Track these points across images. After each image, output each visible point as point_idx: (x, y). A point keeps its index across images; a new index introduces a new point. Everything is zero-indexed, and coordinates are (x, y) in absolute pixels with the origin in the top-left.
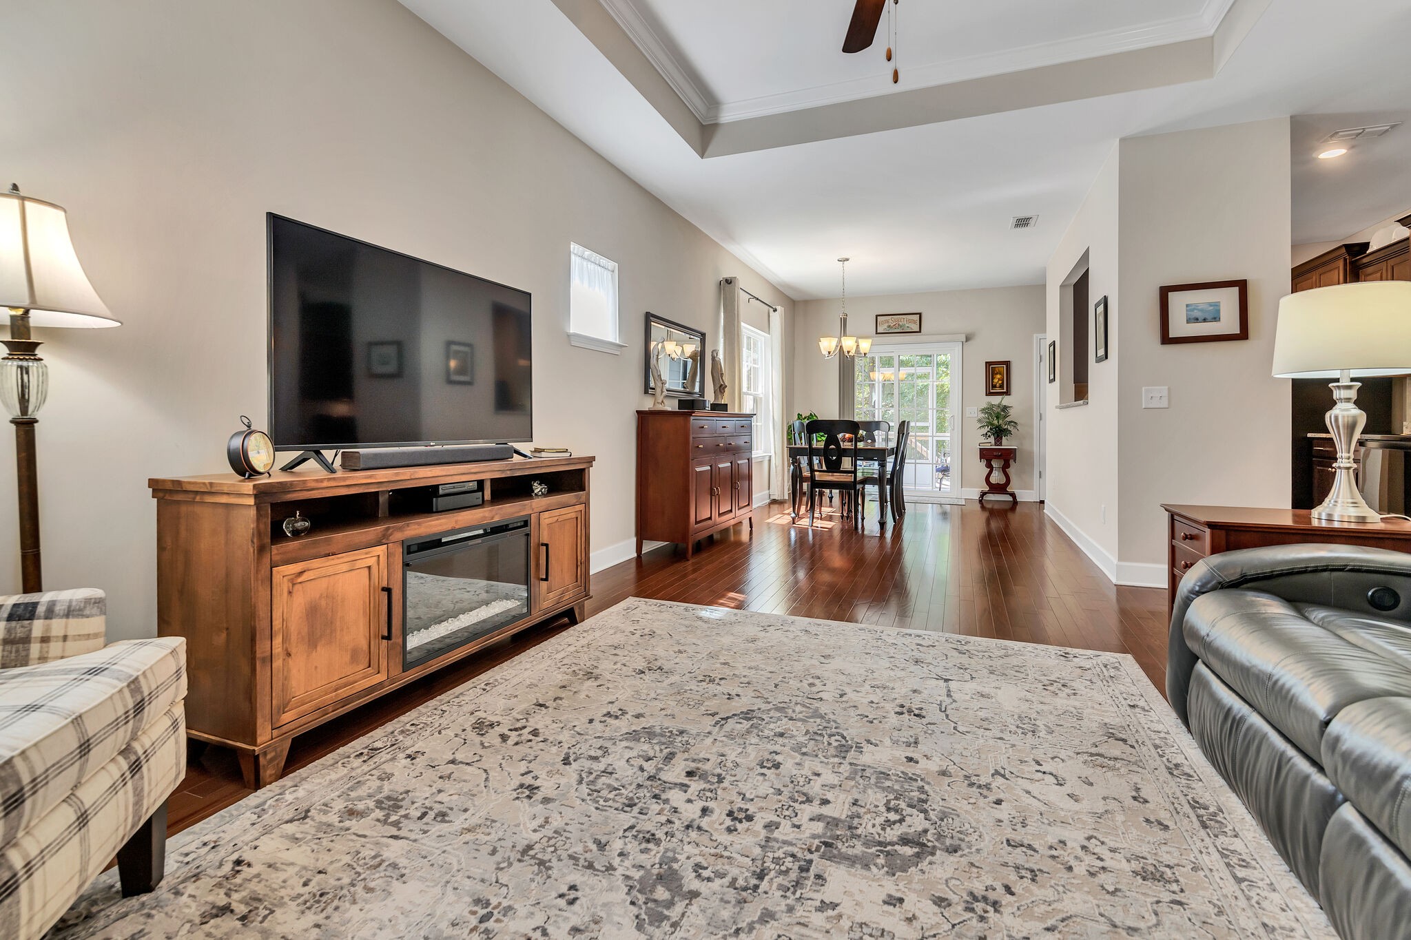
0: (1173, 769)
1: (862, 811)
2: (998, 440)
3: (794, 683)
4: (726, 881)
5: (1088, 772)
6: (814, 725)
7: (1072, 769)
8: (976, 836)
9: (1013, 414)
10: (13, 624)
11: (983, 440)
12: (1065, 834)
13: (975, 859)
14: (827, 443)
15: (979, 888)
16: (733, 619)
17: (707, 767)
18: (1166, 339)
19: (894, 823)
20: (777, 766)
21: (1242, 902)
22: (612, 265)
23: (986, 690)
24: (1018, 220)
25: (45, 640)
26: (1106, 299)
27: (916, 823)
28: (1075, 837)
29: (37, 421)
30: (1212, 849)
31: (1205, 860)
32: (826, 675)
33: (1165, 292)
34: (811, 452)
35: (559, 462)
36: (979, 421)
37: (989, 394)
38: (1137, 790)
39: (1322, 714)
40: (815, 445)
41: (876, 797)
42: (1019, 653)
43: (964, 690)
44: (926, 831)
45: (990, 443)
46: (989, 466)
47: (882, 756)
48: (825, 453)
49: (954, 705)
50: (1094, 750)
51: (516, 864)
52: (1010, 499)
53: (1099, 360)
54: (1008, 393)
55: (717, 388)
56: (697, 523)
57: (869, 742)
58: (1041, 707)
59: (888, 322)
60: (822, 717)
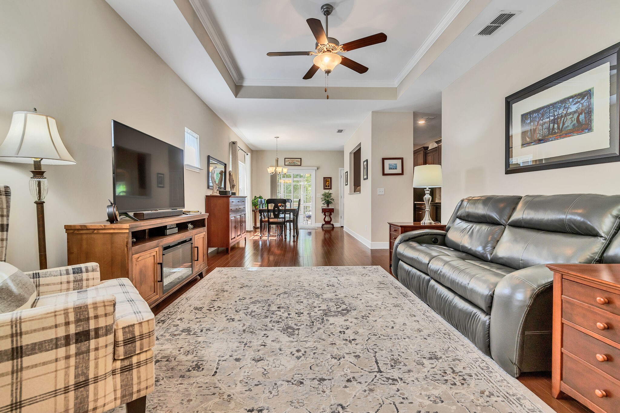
0: (396, 288)
1: (330, 307)
2: (328, 205)
3: (293, 284)
4: (305, 325)
5: (378, 291)
6: (306, 292)
7: (375, 291)
8: (359, 306)
9: (333, 196)
10: (76, 275)
11: (323, 205)
12: (377, 303)
13: (360, 310)
14: (274, 207)
15: (363, 315)
16: (261, 270)
17: (282, 306)
18: (384, 174)
19: (339, 307)
20: (302, 302)
21: (414, 307)
22: (197, 136)
23: (348, 278)
24: (339, 130)
25: (87, 280)
26: (367, 160)
27: (344, 307)
28: (380, 303)
29: (44, 203)
30: (406, 300)
31: (406, 302)
32: (302, 280)
33: (383, 159)
34: (268, 211)
35: (199, 216)
36: (322, 199)
37: (325, 189)
38: (389, 292)
39: (427, 262)
40: (270, 208)
41: (331, 304)
42: (352, 269)
43: (342, 279)
44: (347, 308)
45: (325, 206)
46: (325, 215)
47: (328, 296)
48: (274, 211)
49: (341, 282)
50: (378, 287)
51: (243, 334)
52: (331, 226)
53: (364, 179)
54: (331, 189)
55: (231, 186)
56: (231, 239)
57: (323, 293)
58: (363, 280)
59: (289, 161)
60: (308, 290)
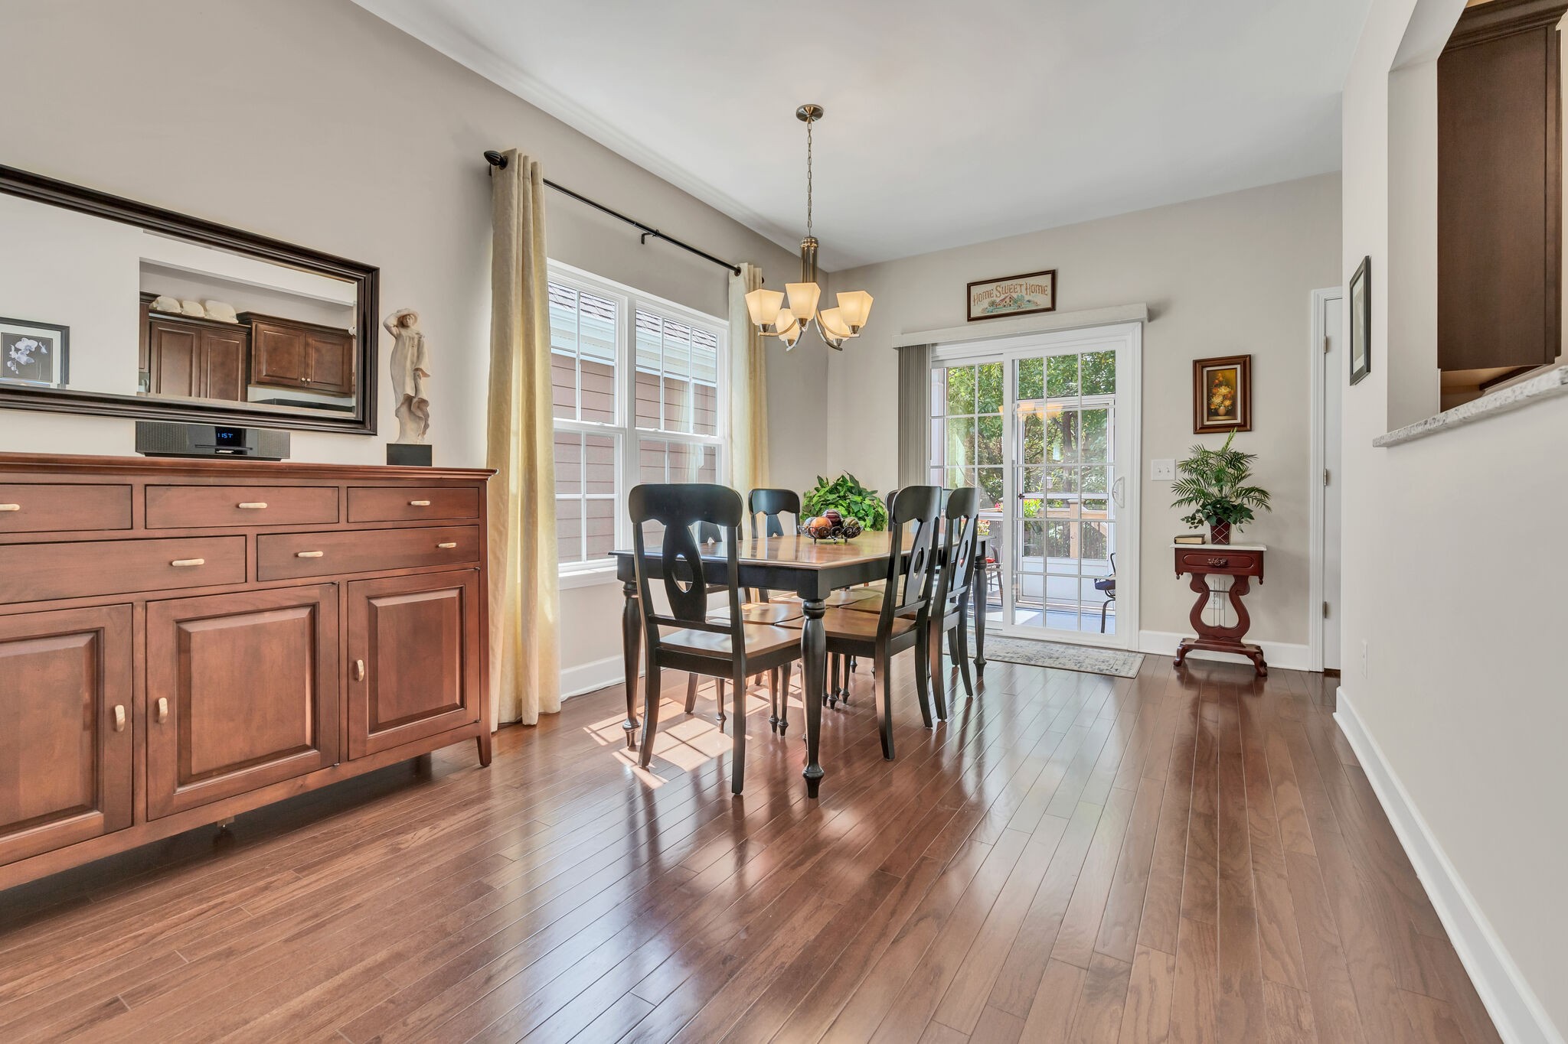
2: (1221, 532)
9: (1257, 474)
11: (1185, 529)
36: (1178, 488)
37: (1201, 429)
45: (1201, 537)
46: (1199, 585)
54: (1245, 426)
59: (989, 294)
